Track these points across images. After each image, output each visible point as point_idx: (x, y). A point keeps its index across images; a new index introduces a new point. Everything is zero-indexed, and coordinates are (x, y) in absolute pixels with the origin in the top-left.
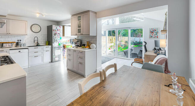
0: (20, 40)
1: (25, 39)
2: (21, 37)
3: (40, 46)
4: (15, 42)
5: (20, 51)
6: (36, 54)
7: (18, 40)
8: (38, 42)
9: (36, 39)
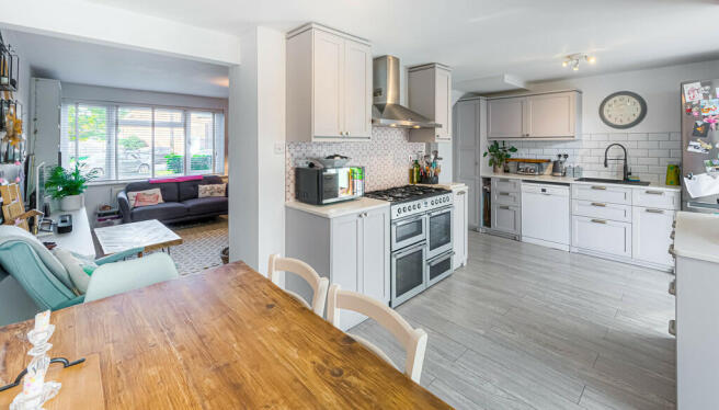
0: (566, 156)
1: (581, 152)
2: (568, 144)
3: (637, 182)
4: (549, 161)
5: (544, 190)
6: (599, 213)
7: (560, 156)
8: (625, 167)
9: (614, 153)
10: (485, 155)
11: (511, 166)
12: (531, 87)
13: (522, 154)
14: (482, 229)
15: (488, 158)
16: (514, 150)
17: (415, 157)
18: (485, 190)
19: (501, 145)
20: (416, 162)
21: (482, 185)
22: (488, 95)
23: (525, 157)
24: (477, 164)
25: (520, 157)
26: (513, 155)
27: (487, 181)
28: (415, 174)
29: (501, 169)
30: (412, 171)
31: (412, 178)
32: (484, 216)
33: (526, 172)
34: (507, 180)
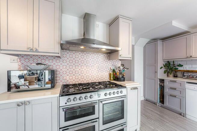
10: (161, 68)
11: (179, 74)
12: (192, 31)
13: (187, 67)
14: (159, 104)
15: (163, 70)
16: (181, 66)
17: (113, 68)
18: (161, 86)
19: (172, 63)
20: (114, 71)
21: (159, 83)
22: (164, 39)
23: (188, 69)
24: (156, 72)
25: (185, 69)
26: (180, 68)
27: (162, 81)
28: (112, 76)
29: (172, 75)
30: (110, 74)
31: (110, 77)
32: (160, 98)
33: (188, 77)
34: (175, 82)
